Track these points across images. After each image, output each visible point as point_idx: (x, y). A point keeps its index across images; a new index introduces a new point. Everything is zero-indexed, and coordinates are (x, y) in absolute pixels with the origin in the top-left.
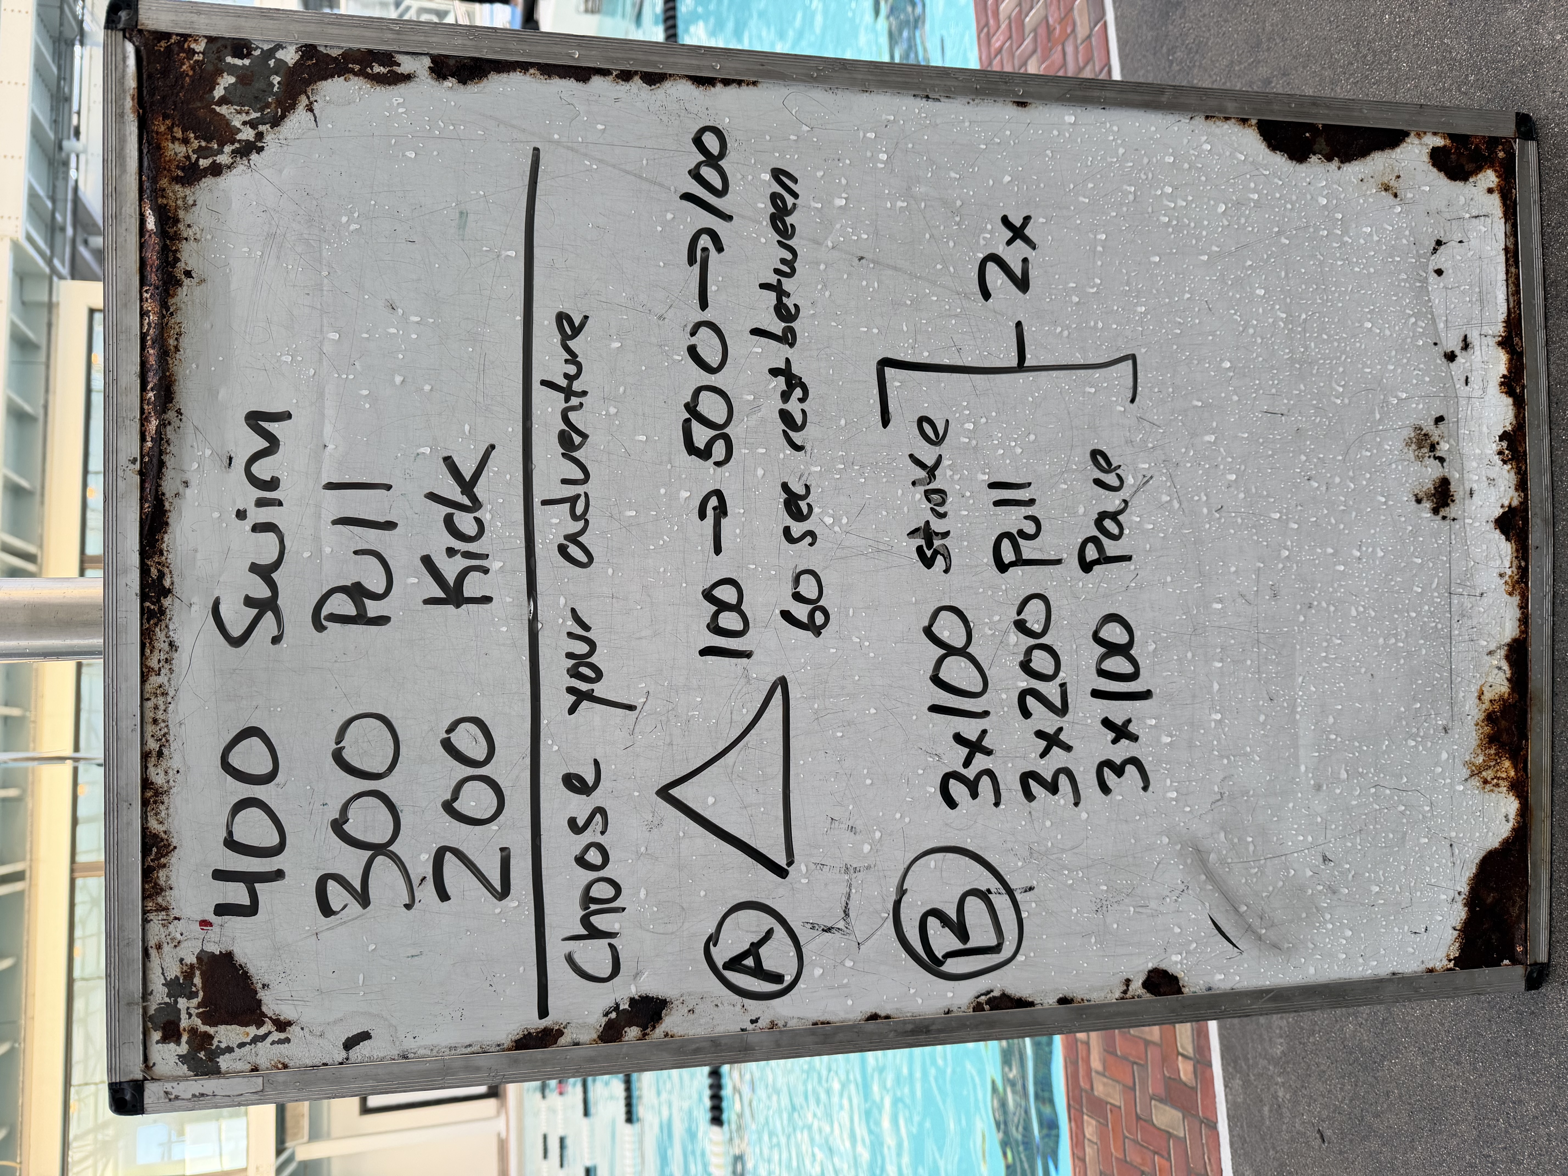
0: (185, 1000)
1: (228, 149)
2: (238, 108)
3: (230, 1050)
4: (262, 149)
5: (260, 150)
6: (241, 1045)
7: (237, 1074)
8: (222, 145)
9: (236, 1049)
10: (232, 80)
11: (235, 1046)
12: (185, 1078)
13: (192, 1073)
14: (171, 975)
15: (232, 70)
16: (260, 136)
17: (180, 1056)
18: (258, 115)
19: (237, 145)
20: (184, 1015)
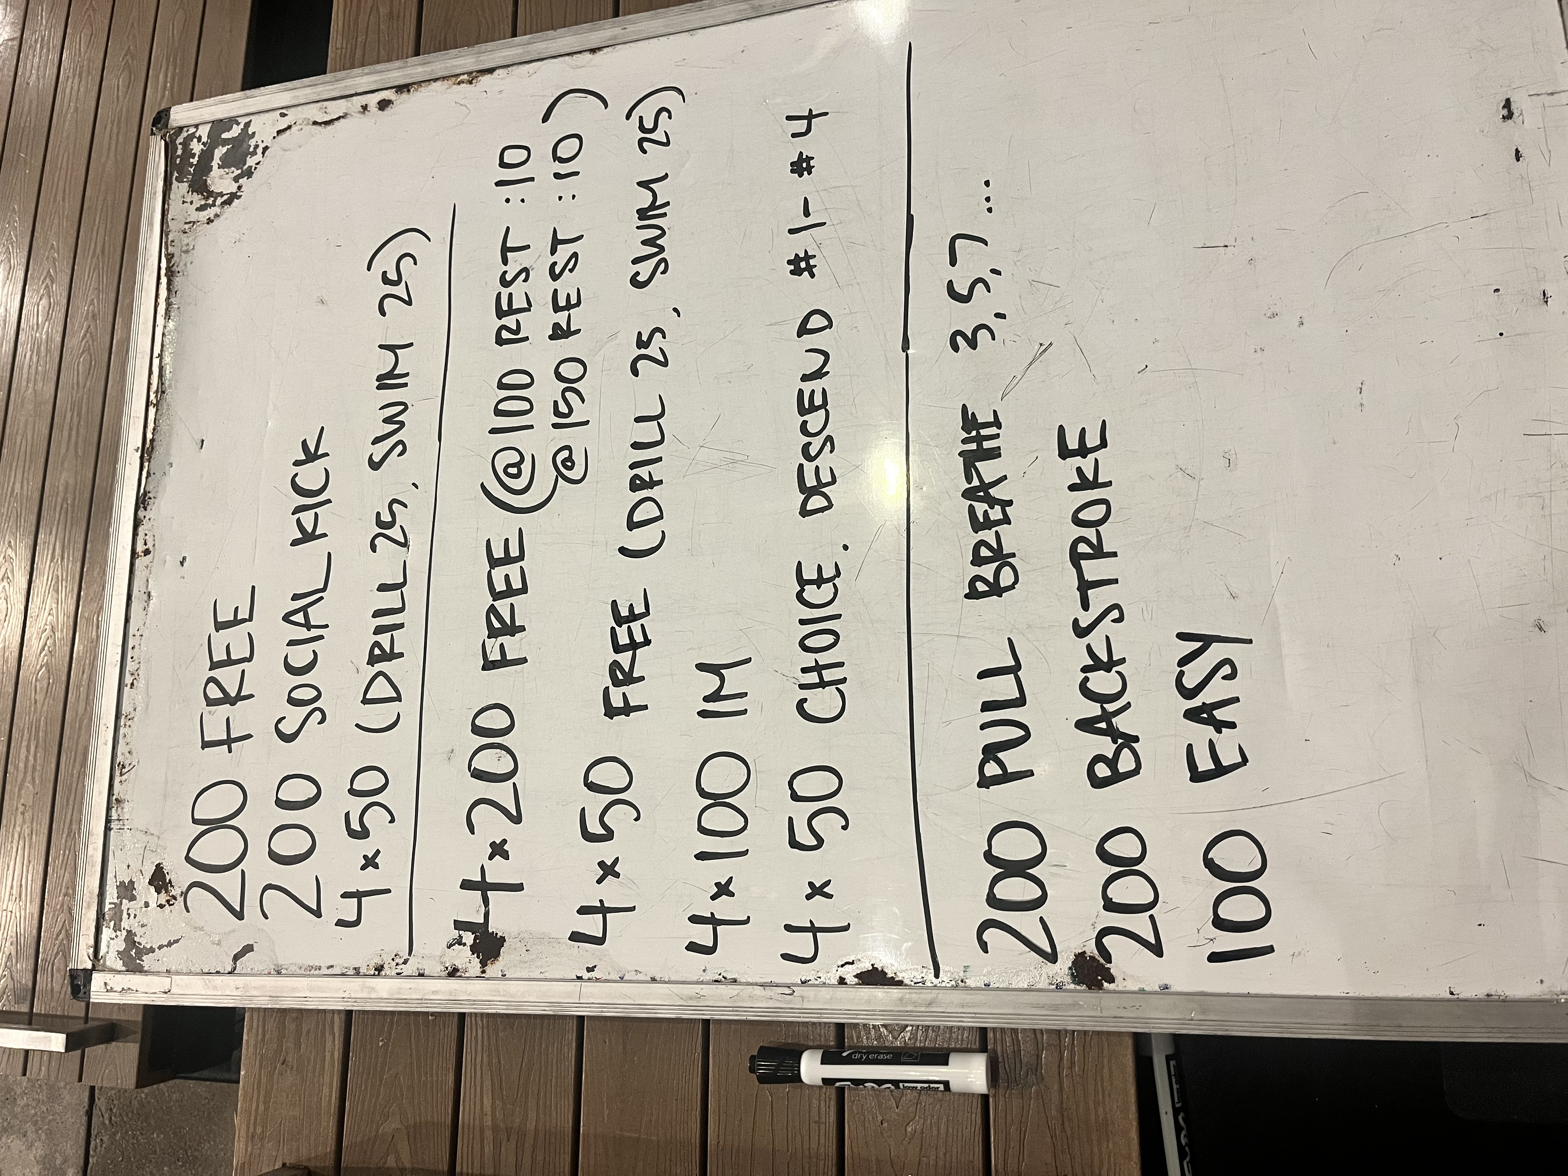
0: (127, 901)
1: (219, 201)
2: (226, 170)
3: (152, 950)
4: (240, 196)
5: (239, 197)
6: (160, 947)
7: (157, 973)
8: (214, 201)
9: (157, 950)
10: (225, 149)
11: (155, 946)
12: (119, 972)
13: (124, 969)
14: (120, 878)
15: (225, 142)
16: (239, 188)
17: (119, 953)
18: (239, 171)
19: (226, 197)
20: (125, 915)
